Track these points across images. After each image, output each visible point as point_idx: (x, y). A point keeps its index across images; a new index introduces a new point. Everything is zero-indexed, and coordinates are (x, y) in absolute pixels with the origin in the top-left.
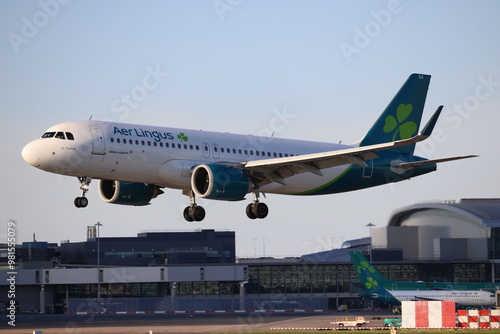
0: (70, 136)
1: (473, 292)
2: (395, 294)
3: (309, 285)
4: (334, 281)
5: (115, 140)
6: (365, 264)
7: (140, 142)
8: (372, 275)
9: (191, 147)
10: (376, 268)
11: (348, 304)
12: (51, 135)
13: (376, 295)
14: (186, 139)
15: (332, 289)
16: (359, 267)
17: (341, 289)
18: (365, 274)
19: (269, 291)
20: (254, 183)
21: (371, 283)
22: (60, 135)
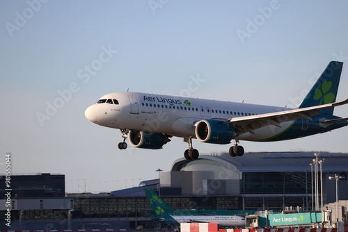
0: (116, 102)
1: (230, 217)
2: (176, 218)
3: (117, 212)
4: (134, 209)
5: (145, 105)
6: (155, 197)
7: (161, 106)
8: (160, 205)
9: (193, 109)
10: (163, 200)
11: (144, 225)
12: (103, 101)
13: (163, 219)
14: (189, 104)
15: (132, 215)
16: (151, 200)
17: (139, 215)
18: (155, 204)
19: (88, 216)
20: (236, 132)
21: (160, 210)
22: (110, 101)
